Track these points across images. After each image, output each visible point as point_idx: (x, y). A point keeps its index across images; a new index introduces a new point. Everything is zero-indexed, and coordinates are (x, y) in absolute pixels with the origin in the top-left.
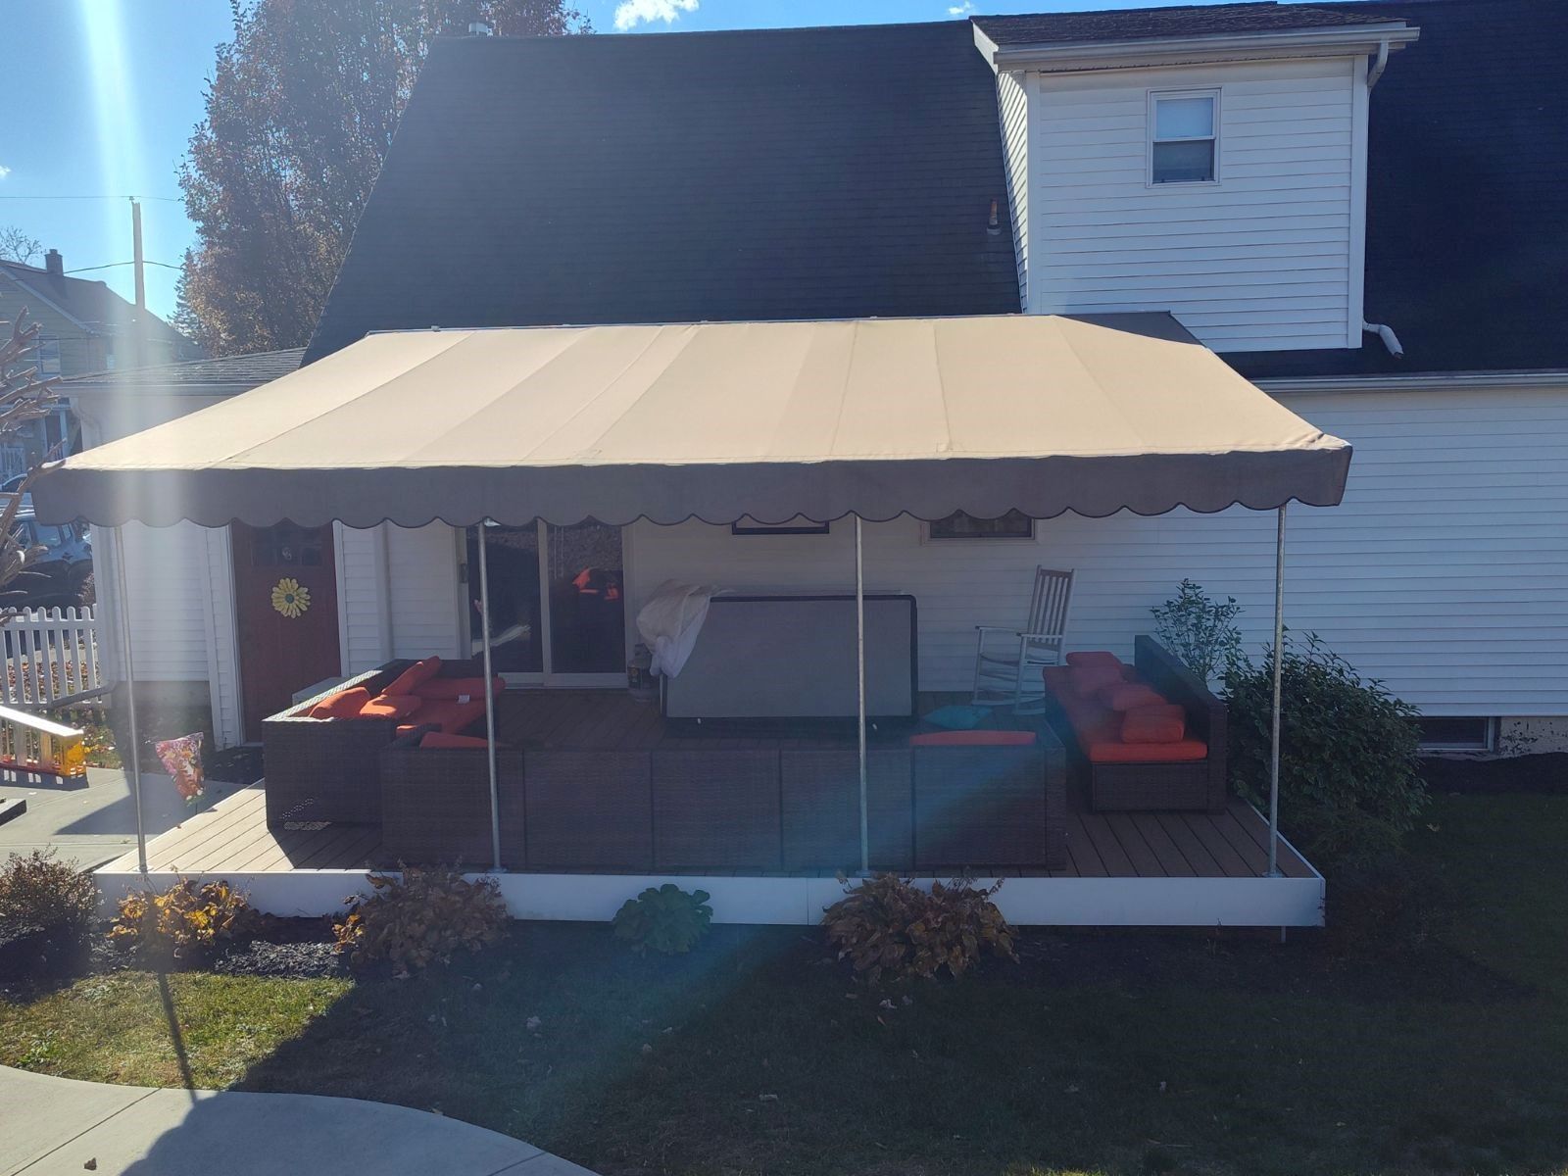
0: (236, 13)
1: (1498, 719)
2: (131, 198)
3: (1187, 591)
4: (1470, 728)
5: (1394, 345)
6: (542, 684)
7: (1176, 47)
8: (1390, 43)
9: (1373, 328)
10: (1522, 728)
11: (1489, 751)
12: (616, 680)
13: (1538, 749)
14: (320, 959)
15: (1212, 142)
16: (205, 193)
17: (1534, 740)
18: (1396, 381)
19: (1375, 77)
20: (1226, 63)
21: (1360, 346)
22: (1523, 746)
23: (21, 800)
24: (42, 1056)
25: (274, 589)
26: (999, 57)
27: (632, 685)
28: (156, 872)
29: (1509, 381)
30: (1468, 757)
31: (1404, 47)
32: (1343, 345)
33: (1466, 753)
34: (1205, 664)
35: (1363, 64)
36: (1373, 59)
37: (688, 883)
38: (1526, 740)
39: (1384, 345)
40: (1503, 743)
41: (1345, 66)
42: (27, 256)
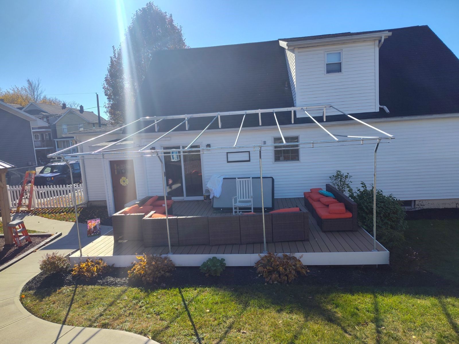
0: (114, 50)
1: (415, 201)
2: (96, 93)
3: (338, 172)
4: (408, 203)
5: (387, 111)
6: (184, 200)
7: (331, 40)
8: (384, 37)
9: (382, 107)
10: (421, 203)
11: (413, 208)
12: (201, 198)
13: (425, 207)
14: (124, 280)
15: (340, 63)
16: (109, 90)
17: (424, 205)
18: (388, 119)
19: (381, 45)
20: (344, 43)
21: (379, 111)
22: (421, 207)
23: (61, 233)
24: (47, 314)
25: (121, 179)
26: (288, 45)
27: (205, 199)
28: (84, 256)
29: (411, 118)
30: (408, 210)
31: (388, 37)
32: (374, 111)
33: (407, 209)
34: (343, 190)
35: (377, 42)
36: (380, 41)
37: (219, 256)
38: (422, 205)
39: (385, 111)
40: (416, 206)
41: (372, 43)
42: (77, 107)
